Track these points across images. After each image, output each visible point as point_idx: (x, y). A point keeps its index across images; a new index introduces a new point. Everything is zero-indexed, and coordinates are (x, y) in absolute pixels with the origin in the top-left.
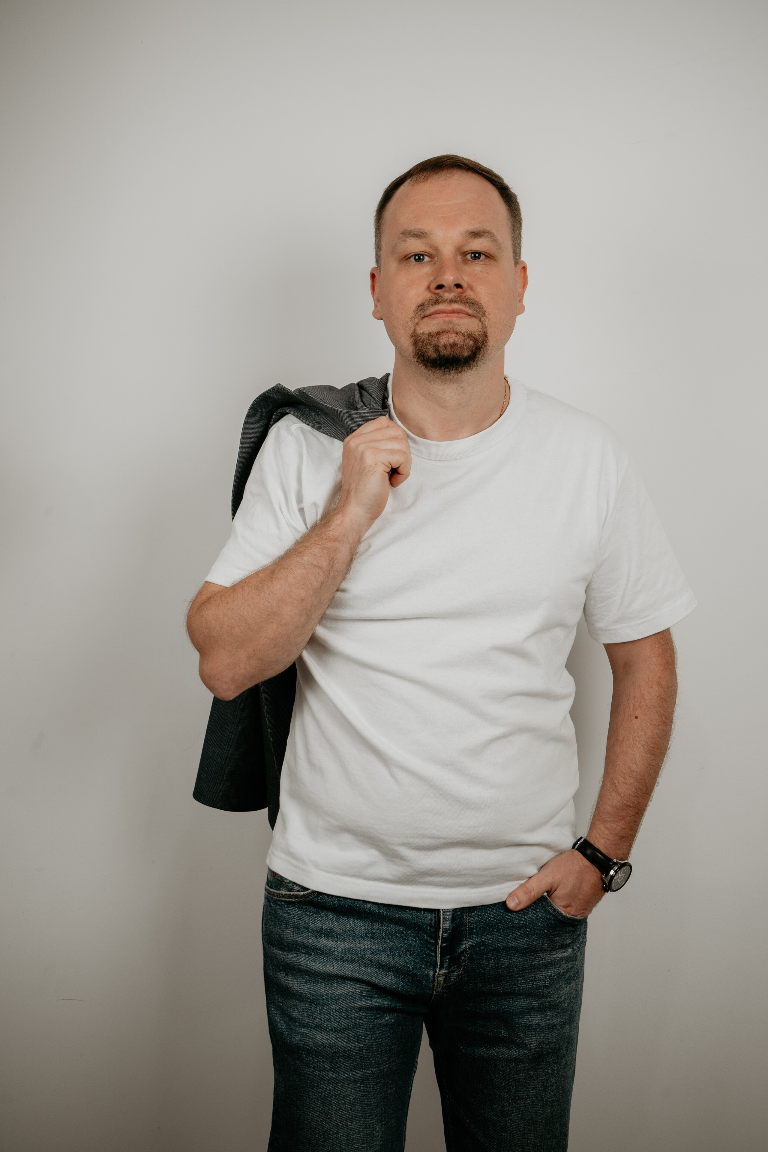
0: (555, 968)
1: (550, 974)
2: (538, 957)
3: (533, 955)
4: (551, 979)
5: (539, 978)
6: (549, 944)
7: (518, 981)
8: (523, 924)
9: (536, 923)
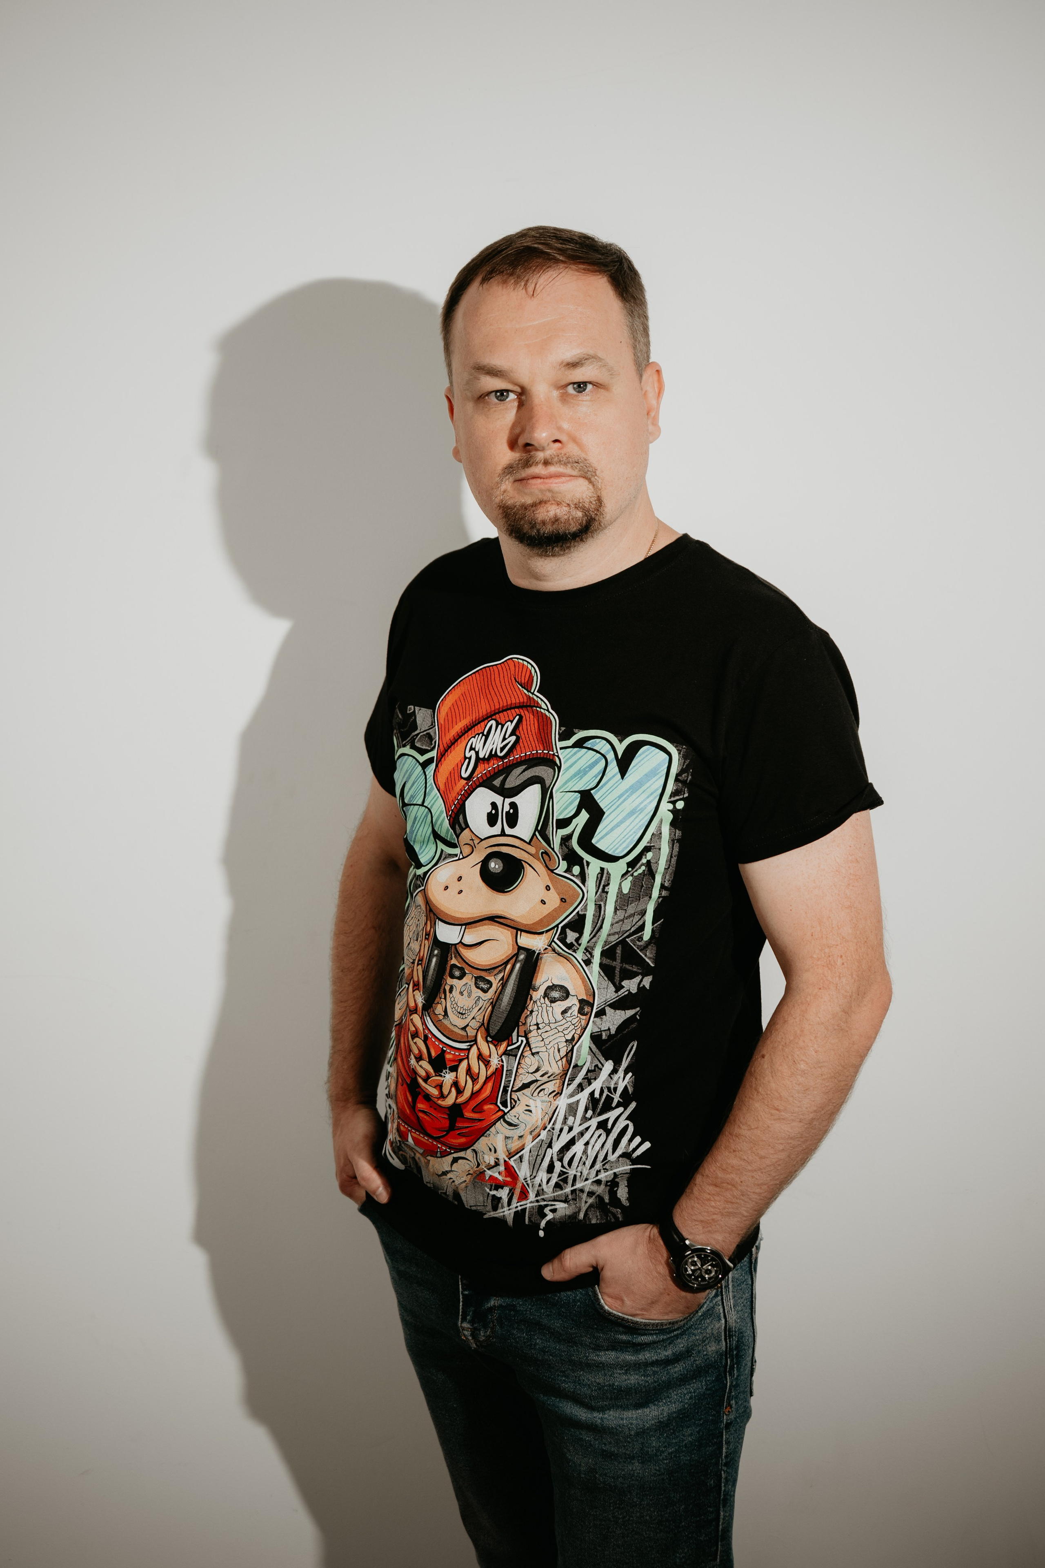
0: (605, 1375)
1: (598, 1381)
2: (578, 1352)
3: (572, 1347)
4: (600, 1389)
5: (584, 1380)
6: (590, 1338)
7: (558, 1375)
8: (557, 1301)
9: (572, 1306)
